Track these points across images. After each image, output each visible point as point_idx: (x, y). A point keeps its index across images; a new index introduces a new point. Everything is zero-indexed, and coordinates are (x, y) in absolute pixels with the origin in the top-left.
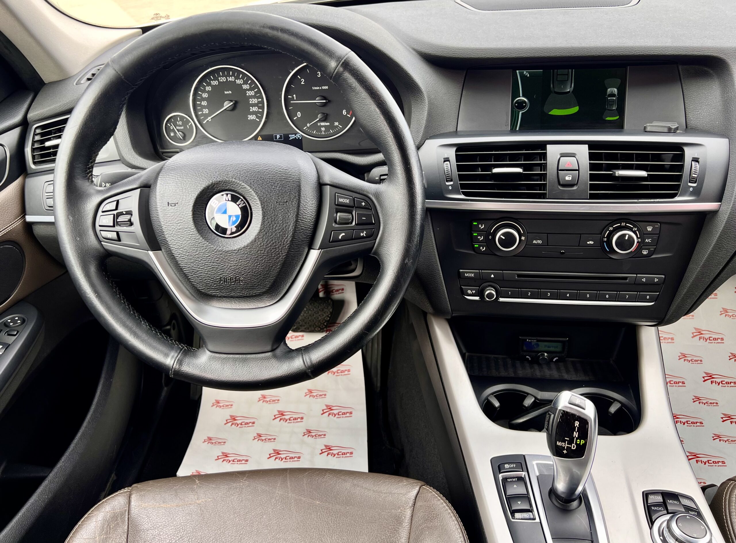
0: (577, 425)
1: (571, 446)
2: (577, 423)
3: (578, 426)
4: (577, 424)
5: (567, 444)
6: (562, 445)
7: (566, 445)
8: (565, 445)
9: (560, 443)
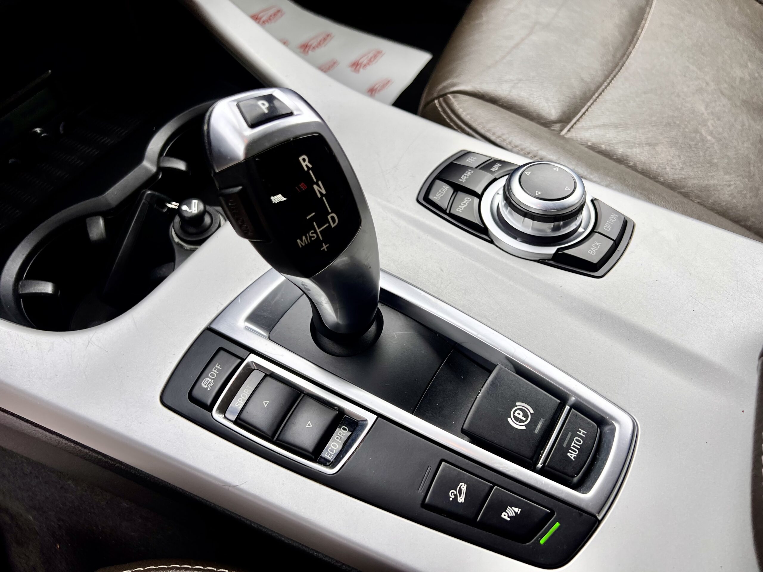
0: (306, 166)
1: (327, 225)
2: (304, 160)
3: (310, 166)
4: (305, 162)
5: (319, 228)
6: (311, 237)
7: (318, 231)
8: (316, 232)
9: (304, 238)
